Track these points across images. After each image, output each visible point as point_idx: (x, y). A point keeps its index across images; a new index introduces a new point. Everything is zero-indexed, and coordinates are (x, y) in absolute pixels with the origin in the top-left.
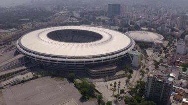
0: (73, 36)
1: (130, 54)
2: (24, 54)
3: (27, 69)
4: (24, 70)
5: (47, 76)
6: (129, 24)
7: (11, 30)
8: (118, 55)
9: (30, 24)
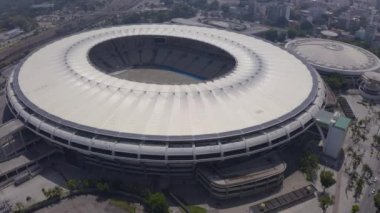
0: (155, 52)
1: (320, 123)
2: (22, 119)
3: (30, 165)
4: (22, 169)
5: (86, 194)
6: (287, 17)
7: (10, 32)
8: (289, 128)
9: (56, 16)
